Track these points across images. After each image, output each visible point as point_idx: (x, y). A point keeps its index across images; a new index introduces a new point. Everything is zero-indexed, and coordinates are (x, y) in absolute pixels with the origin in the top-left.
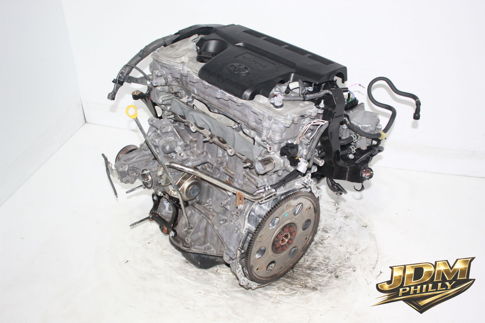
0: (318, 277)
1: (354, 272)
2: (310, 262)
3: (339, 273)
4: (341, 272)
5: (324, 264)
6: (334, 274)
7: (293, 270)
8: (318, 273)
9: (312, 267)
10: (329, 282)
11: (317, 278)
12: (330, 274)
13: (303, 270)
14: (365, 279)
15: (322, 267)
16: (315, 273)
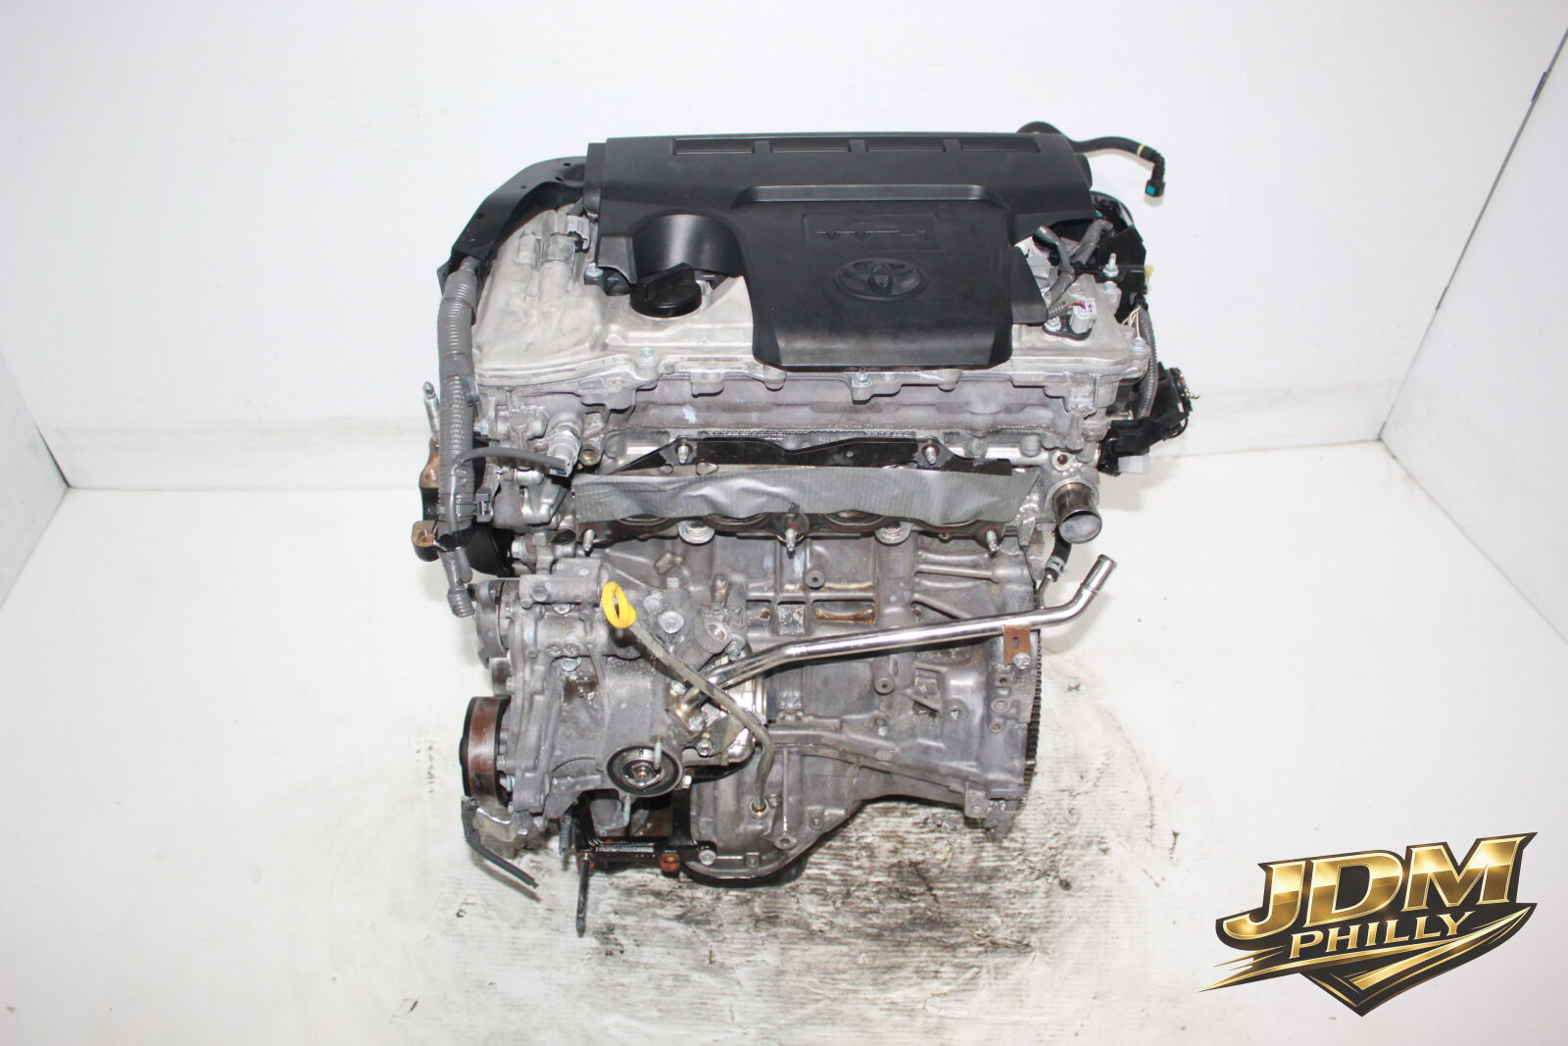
0: (1014, 900)
1: (1105, 857)
2: (970, 852)
3: (1067, 869)
4: (1071, 864)
5: (1014, 850)
6: (1055, 878)
7: (934, 892)
8: (1009, 886)
9: (982, 869)
10: (1051, 911)
11: (1012, 904)
12: (1043, 879)
13: (963, 888)
14: (1144, 871)
15: (1013, 863)
16: (1000, 888)
